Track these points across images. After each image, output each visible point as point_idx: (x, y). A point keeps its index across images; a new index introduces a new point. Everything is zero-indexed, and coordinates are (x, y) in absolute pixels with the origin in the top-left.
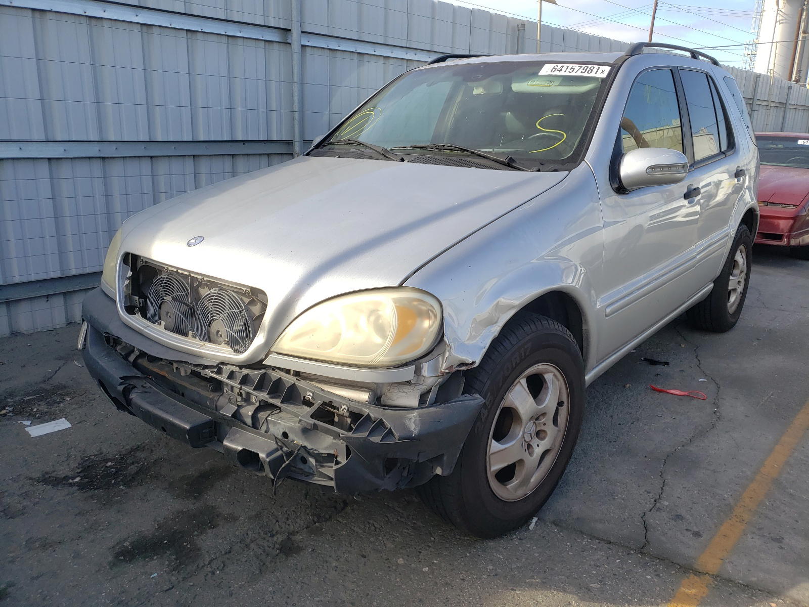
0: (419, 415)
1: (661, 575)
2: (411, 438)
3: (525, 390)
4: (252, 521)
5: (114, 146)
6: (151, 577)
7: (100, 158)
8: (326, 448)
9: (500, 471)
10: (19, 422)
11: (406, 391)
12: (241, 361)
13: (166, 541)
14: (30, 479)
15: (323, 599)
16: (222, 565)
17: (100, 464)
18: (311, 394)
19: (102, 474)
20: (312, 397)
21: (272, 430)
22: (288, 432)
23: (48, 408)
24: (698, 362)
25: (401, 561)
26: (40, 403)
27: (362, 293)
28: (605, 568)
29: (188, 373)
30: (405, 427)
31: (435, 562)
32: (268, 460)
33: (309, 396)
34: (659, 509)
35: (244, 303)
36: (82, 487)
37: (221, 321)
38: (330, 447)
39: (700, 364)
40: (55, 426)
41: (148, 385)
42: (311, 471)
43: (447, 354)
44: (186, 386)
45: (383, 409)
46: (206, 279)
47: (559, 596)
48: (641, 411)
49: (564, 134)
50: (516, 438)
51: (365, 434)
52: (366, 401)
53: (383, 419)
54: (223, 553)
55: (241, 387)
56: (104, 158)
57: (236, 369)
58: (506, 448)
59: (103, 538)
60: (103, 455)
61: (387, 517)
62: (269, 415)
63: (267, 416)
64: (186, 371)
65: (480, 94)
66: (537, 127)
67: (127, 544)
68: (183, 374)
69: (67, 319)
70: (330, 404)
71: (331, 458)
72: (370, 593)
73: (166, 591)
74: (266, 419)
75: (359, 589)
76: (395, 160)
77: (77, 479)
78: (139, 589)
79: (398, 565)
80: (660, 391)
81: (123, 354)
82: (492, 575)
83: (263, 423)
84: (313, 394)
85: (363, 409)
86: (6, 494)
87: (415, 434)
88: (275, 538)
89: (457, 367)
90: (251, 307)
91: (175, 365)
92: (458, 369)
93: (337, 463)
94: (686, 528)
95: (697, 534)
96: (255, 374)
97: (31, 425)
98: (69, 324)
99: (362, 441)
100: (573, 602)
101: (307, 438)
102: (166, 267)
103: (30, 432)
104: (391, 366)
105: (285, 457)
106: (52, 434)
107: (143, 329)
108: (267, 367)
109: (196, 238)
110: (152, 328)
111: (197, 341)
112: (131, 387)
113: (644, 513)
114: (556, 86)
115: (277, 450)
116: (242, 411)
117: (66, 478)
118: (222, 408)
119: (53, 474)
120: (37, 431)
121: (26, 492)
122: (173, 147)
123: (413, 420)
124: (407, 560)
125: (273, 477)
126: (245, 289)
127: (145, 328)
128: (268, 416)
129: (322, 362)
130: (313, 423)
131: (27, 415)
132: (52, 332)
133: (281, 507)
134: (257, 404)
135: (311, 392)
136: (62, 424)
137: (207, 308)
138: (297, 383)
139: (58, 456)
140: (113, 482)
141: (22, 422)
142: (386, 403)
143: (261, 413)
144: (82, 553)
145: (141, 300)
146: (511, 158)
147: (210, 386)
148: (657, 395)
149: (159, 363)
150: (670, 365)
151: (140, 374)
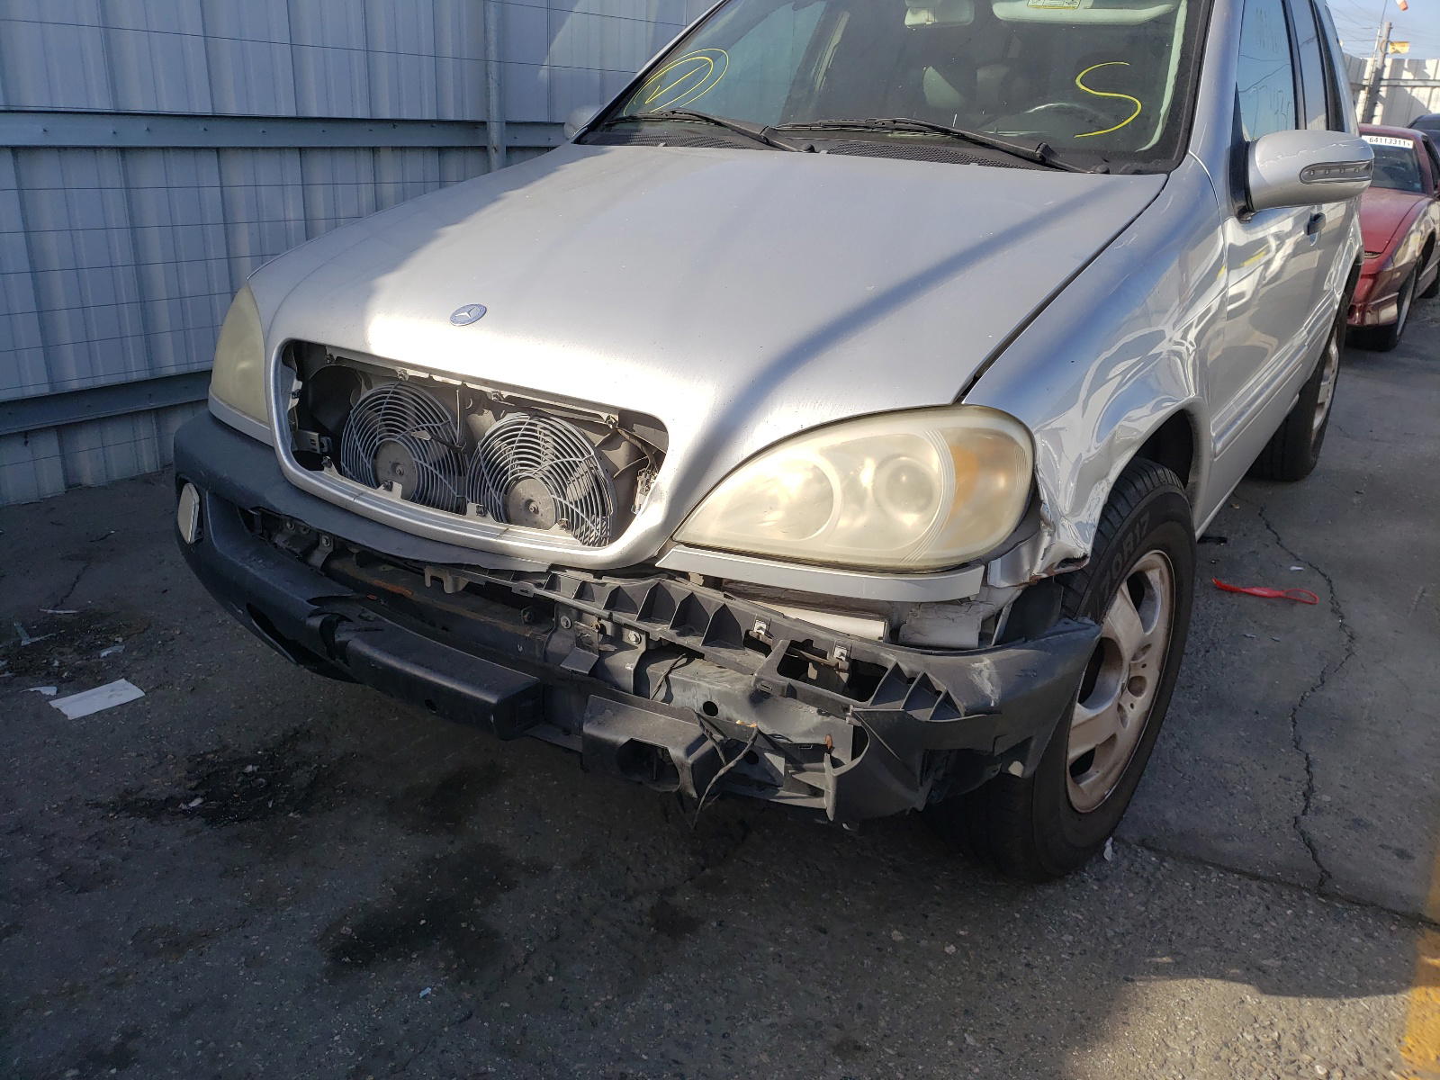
0: (994, 663)
1: (1376, 934)
2: (989, 711)
3: (1128, 602)
4: (579, 871)
5: (143, 124)
6: (421, 995)
7: (116, 148)
8: (808, 733)
9: (1076, 762)
10: (32, 690)
11: (953, 616)
12: (600, 562)
13: (423, 922)
14: (97, 805)
15: (777, 1020)
16: (554, 965)
17: (231, 769)
18: (764, 626)
19: (241, 790)
20: (767, 632)
21: (679, 698)
22: (717, 703)
23: (82, 659)
24: (1275, 536)
25: (897, 936)
26: (61, 650)
27: (874, 419)
28: (1273, 927)
29: (461, 588)
30: (975, 690)
31: (962, 933)
32: (690, 761)
33: (759, 628)
34: (1318, 811)
35: (592, 443)
36: (211, 817)
37: (541, 481)
38: (816, 730)
39: (1279, 539)
40: (111, 696)
41: (372, 615)
42: (768, 779)
43: (1046, 540)
44: (462, 614)
45: (922, 653)
46: (505, 394)
47: (1218, 987)
48: (1212, 628)
49: (1137, 101)
50: (1112, 696)
51: (898, 706)
52: (880, 638)
53: (929, 675)
54: (546, 939)
55: (611, 615)
56: (122, 150)
57: (589, 578)
58: (1097, 716)
59: (294, 921)
60: (229, 751)
61: (835, 849)
62: (671, 669)
63: (667, 670)
64: (456, 586)
65: (923, 25)
66: (1077, 86)
67: (346, 930)
68: (449, 589)
69: (66, 477)
70: (807, 644)
71: (817, 752)
72: (864, 1004)
73: (460, 1022)
74: (666, 677)
75: (839, 996)
76: (795, 149)
77: (196, 803)
78: (406, 1022)
79: (894, 944)
80: (1232, 591)
81: (297, 550)
82: (1077, 952)
83: (660, 685)
84: (769, 625)
85: (882, 654)
86: (56, 840)
87: (995, 703)
88: (637, 904)
89: (1058, 567)
90: (606, 452)
91: (428, 573)
92: (1062, 570)
93: (836, 763)
94: (1380, 843)
95: (1402, 854)
96: (637, 588)
97: (59, 695)
98: (70, 487)
99: (895, 718)
100: (1248, 997)
101: (761, 715)
102: (399, 369)
103: (64, 710)
104: (939, 568)
105: (720, 754)
106: (109, 711)
107: (352, 499)
108: (663, 571)
109: (469, 308)
110: (370, 496)
111: (490, 522)
112: (335, 620)
113: (1296, 818)
114: (1085, 8)
115: (701, 740)
116: (612, 661)
117: (171, 801)
118: (563, 657)
119: (143, 794)
120: (77, 706)
121: (96, 833)
122: (261, 131)
123: (986, 674)
124: (909, 934)
125: (694, 794)
126: (604, 416)
127: (356, 497)
128: (670, 672)
129: (785, 561)
130: (786, 684)
131: (43, 674)
132: (41, 506)
133: (626, 839)
134: (642, 648)
135: (765, 622)
136: (122, 692)
137: (501, 454)
138: (729, 603)
139: (138, 756)
140: (270, 806)
141: (37, 689)
142: (910, 640)
143: (652, 666)
144: (262, 954)
145: (324, 440)
146: (1047, 146)
147: (524, 613)
148: (1227, 598)
149: (381, 568)
150: (1228, 542)
151: (349, 593)
